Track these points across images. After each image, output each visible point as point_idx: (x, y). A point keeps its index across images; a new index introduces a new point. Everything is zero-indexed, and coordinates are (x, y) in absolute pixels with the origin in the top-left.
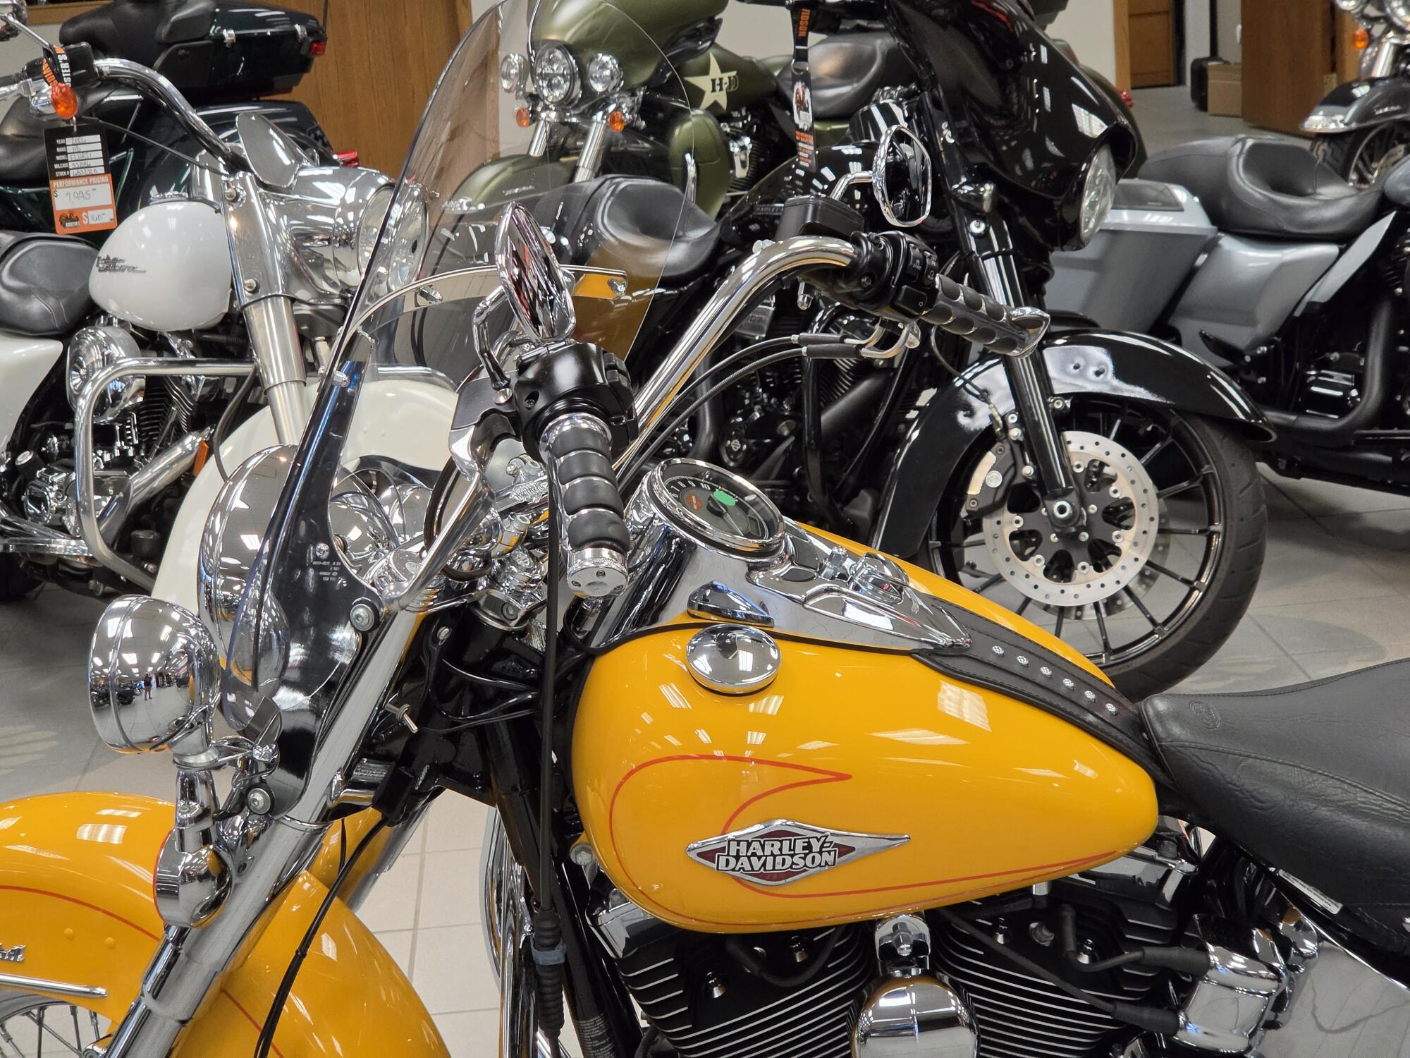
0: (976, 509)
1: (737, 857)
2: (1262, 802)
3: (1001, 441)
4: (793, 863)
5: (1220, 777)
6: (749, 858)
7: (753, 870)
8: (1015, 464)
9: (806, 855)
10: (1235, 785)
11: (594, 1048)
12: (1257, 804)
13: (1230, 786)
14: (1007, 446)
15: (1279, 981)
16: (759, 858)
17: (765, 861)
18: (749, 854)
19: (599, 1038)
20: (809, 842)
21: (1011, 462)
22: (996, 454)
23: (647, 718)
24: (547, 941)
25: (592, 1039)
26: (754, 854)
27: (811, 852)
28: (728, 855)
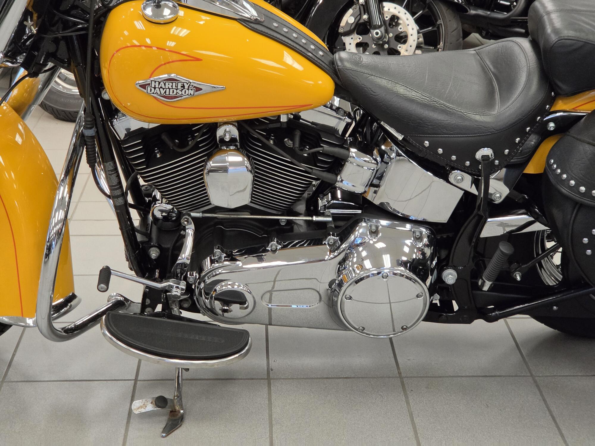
0: (343, 32)
1: (155, 88)
2: (375, 93)
3: (356, 5)
4: (177, 93)
5: (360, 82)
6: (159, 88)
7: (161, 94)
8: (360, 14)
9: (182, 89)
10: (365, 85)
11: (110, 175)
12: (373, 93)
13: (363, 85)
14: (358, 7)
15: (377, 165)
16: (163, 89)
17: (166, 90)
18: (159, 87)
19: (111, 171)
20: (183, 84)
21: (359, 13)
22: (353, 10)
23: (126, 33)
24: (89, 126)
25: (109, 171)
26: (161, 87)
27: (184, 88)
28: (151, 87)
